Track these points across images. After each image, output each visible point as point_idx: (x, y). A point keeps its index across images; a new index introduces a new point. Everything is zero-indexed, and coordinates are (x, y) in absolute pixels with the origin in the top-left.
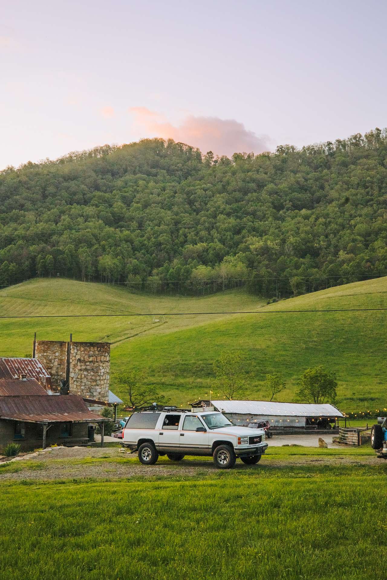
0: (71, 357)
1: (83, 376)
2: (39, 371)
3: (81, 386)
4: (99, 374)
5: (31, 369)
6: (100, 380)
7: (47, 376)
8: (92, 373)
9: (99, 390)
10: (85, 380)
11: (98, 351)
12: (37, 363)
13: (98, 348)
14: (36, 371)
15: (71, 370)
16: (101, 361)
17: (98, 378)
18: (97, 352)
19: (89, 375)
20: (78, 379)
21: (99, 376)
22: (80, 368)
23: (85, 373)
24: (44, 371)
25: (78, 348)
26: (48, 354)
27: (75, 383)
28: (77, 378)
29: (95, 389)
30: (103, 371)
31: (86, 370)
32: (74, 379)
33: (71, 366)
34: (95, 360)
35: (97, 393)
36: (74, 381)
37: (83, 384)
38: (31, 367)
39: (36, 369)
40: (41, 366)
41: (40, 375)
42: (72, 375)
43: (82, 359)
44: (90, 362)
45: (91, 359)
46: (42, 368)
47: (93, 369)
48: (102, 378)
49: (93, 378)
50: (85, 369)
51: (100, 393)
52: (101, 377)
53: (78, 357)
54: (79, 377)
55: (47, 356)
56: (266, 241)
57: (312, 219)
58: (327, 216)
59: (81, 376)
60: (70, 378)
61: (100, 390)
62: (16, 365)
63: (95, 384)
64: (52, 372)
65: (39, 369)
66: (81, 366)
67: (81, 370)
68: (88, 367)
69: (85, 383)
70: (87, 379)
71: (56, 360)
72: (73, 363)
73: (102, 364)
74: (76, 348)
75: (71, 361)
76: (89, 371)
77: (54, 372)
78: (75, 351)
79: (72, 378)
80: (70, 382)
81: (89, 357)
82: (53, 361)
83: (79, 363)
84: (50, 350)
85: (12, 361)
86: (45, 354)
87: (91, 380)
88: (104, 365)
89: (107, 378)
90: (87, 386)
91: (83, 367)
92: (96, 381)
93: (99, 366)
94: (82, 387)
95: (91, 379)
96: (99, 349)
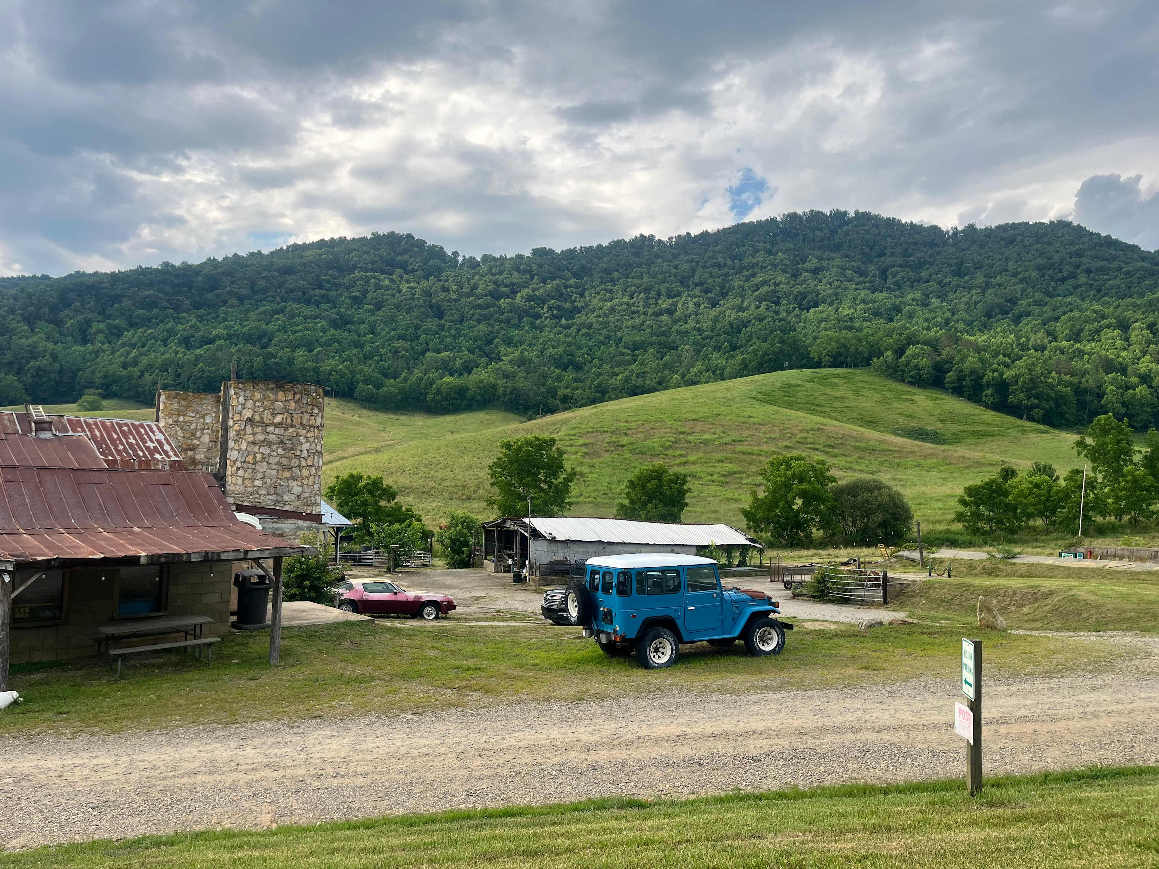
0: (231, 415)
1: (259, 456)
2: (155, 447)
3: (252, 479)
4: (298, 453)
5: (134, 442)
6: (299, 466)
7: (174, 458)
8: (280, 451)
9: (297, 490)
10: (262, 467)
11: (296, 402)
12: (153, 432)
13: (295, 393)
14: (148, 448)
15: (231, 444)
16: (303, 426)
17: (294, 462)
18: (293, 405)
19: (275, 454)
20: (246, 465)
21: (299, 457)
22: (251, 438)
23: (265, 450)
24: (167, 447)
25: (248, 393)
26: (187, 418)
27: (241, 472)
28: (245, 462)
29: (288, 486)
30: (306, 446)
31: (266, 443)
32: (239, 464)
33: (232, 434)
34: (289, 421)
35: (293, 497)
36: (238, 469)
37: (260, 476)
38: (135, 438)
39: (149, 444)
40: (160, 437)
41: (157, 456)
42: (232, 455)
43: (257, 418)
44: (276, 425)
45: (278, 419)
46: (164, 442)
47: (282, 442)
48: (303, 463)
49: (284, 461)
50: (262, 442)
51: (298, 496)
52: (303, 460)
53: (247, 414)
54: (250, 459)
55: (186, 422)
56: (522, 352)
57: (574, 329)
58: (590, 326)
59: (255, 457)
60: (228, 462)
61: (300, 489)
62: (97, 433)
63: (287, 474)
64: (197, 457)
65: (156, 444)
66: (254, 434)
67: (254, 443)
68: (271, 437)
69: (264, 473)
70: (269, 463)
71: (205, 431)
72: (236, 427)
73: (305, 431)
74: (242, 394)
75: (231, 423)
76: (274, 447)
77: (202, 456)
78: (241, 399)
79: (235, 462)
80: (229, 473)
81: (274, 414)
82: (198, 434)
83: (249, 428)
84: (193, 411)
85: (88, 425)
86: (181, 419)
87: (276, 467)
88: (308, 435)
89: (316, 465)
90: (268, 481)
91: (260, 437)
92: (290, 469)
93: (298, 435)
94: (257, 483)
95: (279, 463)
96: (298, 396)
